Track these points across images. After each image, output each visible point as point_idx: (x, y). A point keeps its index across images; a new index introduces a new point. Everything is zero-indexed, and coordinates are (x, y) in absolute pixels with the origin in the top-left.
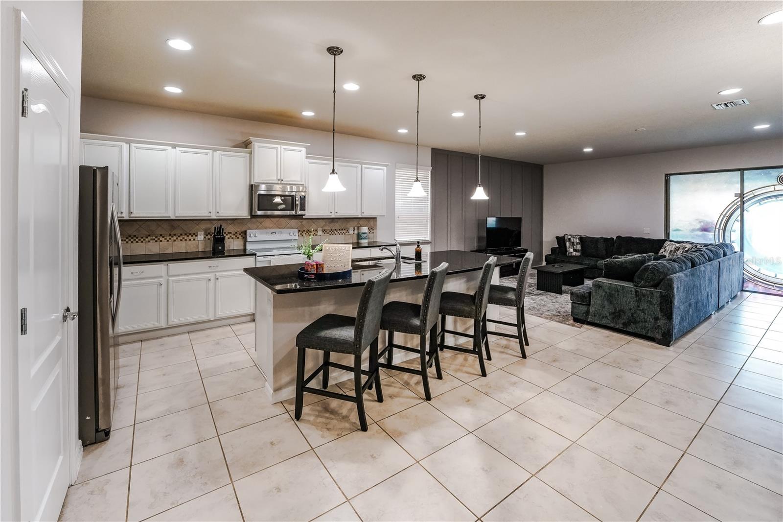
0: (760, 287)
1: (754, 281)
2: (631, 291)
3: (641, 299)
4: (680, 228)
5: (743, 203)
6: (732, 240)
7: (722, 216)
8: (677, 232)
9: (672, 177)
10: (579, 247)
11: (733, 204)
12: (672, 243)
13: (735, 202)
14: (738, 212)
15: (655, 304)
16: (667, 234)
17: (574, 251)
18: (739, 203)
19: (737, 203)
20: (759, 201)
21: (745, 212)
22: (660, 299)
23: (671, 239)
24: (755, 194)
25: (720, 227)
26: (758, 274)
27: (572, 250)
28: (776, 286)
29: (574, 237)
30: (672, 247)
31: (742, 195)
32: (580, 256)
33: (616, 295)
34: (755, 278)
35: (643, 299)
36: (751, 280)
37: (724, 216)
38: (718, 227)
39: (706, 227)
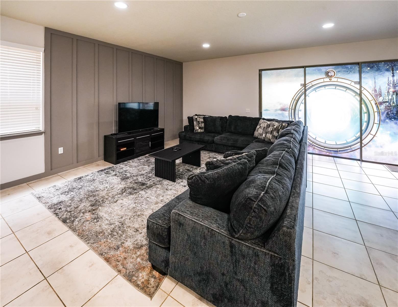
0: (316, 150)
1: (312, 146)
2: (224, 242)
3: (239, 261)
4: (268, 109)
5: (306, 90)
6: (299, 117)
7: (293, 100)
8: (267, 111)
9: (263, 72)
10: (203, 125)
11: (300, 91)
12: (265, 121)
13: (301, 90)
14: (303, 97)
15: (262, 277)
16: (261, 113)
17: (199, 129)
18: (304, 90)
19: (302, 90)
20: (315, 89)
21: (307, 97)
22: (271, 268)
23: (263, 117)
24: (313, 84)
25: (292, 108)
26: (315, 141)
27: (198, 128)
28: (325, 149)
29: (199, 117)
30: (265, 125)
31: (305, 85)
32: (203, 132)
33: (202, 244)
34: (313, 144)
35: (242, 261)
36: (311, 145)
37: (295, 100)
38: (291, 108)
39: (284, 108)
